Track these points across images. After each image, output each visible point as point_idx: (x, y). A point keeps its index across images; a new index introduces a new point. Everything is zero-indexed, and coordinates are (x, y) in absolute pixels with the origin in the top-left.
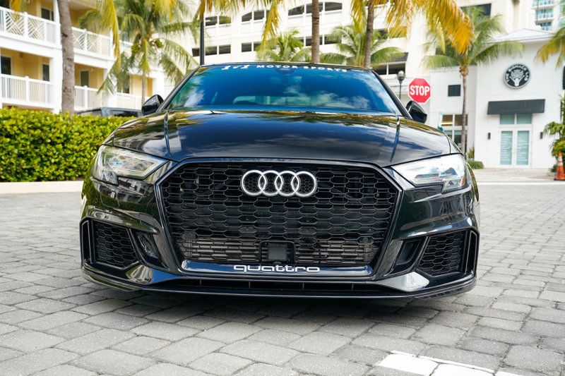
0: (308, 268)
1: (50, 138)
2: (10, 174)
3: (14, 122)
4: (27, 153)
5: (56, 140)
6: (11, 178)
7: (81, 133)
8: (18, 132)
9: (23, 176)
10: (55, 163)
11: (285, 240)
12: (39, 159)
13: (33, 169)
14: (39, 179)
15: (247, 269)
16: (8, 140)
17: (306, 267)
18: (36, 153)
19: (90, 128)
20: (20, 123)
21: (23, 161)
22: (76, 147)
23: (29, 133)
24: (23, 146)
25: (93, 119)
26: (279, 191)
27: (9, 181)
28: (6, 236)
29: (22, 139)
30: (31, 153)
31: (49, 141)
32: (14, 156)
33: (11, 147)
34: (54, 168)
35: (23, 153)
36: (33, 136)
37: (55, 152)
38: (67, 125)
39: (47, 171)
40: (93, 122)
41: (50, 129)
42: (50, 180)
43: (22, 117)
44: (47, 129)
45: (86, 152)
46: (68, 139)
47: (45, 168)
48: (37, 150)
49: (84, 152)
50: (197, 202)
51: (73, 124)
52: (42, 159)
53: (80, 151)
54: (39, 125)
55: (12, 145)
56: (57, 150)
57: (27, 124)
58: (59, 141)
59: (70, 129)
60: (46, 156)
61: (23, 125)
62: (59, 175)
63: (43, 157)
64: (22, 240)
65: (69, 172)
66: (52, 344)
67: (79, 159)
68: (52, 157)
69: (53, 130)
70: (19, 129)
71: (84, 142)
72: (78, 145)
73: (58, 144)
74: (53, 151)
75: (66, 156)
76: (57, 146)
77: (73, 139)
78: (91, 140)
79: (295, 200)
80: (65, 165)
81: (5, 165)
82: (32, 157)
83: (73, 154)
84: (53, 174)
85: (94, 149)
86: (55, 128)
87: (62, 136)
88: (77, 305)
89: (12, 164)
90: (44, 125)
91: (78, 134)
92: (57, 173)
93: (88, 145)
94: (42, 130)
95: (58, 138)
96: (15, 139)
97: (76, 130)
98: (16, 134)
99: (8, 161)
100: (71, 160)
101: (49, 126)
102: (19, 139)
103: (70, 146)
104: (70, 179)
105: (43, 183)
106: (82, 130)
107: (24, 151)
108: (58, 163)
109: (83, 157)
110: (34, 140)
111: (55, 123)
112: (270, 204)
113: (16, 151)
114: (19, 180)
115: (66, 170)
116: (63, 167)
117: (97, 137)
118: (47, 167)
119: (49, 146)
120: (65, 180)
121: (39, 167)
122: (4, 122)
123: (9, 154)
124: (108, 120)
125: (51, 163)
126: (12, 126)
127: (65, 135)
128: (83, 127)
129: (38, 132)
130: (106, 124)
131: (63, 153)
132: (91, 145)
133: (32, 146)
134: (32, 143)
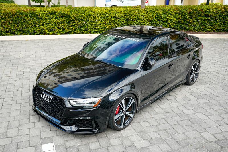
7: (143, 16)
24: (123, 22)
31: (131, 19)
33: (119, 22)
35: (123, 24)
36: (126, 18)
44: (131, 15)
46: (138, 19)
48: (128, 23)
53: (143, 22)
56: (134, 22)
57: (124, 15)
61: (122, 15)
71: (145, 19)
72: (142, 20)
73: (135, 20)
77: (140, 18)
78: (147, 18)
86: (133, 15)
87: (136, 18)
90: (129, 14)
94: (129, 16)
96: (120, 20)
98: (120, 18)
111: (134, 13)
113: (120, 23)
117: (150, 17)
119: (131, 21)
126: (119, 15)
130: (154, 12)
132: (148, 20)
134: (125, 20)
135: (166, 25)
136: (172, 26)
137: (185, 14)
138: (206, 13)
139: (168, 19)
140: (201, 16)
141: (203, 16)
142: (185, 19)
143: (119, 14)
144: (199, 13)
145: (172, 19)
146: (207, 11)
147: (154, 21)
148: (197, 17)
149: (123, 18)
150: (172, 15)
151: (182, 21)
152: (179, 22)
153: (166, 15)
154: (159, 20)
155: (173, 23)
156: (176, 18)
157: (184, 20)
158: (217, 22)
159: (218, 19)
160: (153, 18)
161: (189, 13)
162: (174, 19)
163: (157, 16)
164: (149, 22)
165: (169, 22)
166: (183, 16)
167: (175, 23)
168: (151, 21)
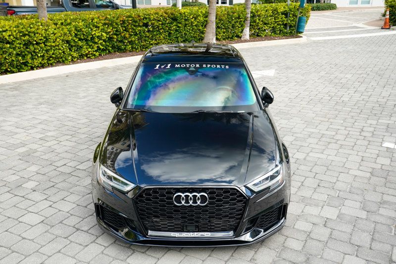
0: (205, 234)
1: (35, 41)
2: (13, 67)
3: (10, 33)
4: (22, 52)
5: (39, 41)
6: (15, 70)
7: (55, 34)
9: (21, 67)
10: (41, 56)
12: (30, 55)
13: (27, 62)
14: (32, 68)
15: (177, 235)
16: (8, 45)
18: (28, 52)
19: (60, 29)
20: (14, 34)
21: (20, 58)
22: (53, 44)
23: (21, 39)
24: (19, 48)
26: (191, 203)
29: (17, 44)
30: (24, 52)
31: (35, 43)
32: (14, 55)
33: (11, 50)
34: (40, 59)
35: (19, 53)
36: (24, 41)
37: (40, 49)
38: (46, 30)
39: (36, 62)
41: (35, 35)
43: (15, 29)
44: (33, 35)
45: (60, 46)
46: (47, 40)
47: (35, 60)
48: (28, 50)
49: (58, 47)
51: (49, 29)
52: (32, 56)
53: (56, 46)
54: (27, 33)
55: (11, 48)
57: (18, 34)
58: (41, 42)
59: (48, 32)
60: (34, 52)
61: (16, 35)
62: (45, 63)
65: (50, 60)
67: (55, 51)
68: (38, 53)
69: (36, 35)
70: (14, 38)
71: (58, 40)
72: (54, 42)
73: (41, 44)
74: (38, 49)
75: (47, 51)
76: (40, 45)
77: (50, 39)
78: (62, 38)
79: (199, 207)
80: (47, 56)
81: (9, 62)
82: (26, 55)
83: (51, 49)
84: (41, 63)
85: (64, 43)
86: (37, 33)
87: (43, 38)
89: (13, 60)
90: (30, 32)
91: (52, 35)
92: (43, 62)
93: (61, 41)
94: (29, 36)
95: (40, 40)
96: (13, 44)
97: (52, 32)
98: (13, 41)
99: (11, 59)
100: (51, 52)
101: (34, 32)
102: (15, 44)
103: (49, 44)
104: (52, 65)
106: (56, 31)
107: (20, 51)
108: (43, 56)
109: (58, 49)
110: (25, 43)
111: (38, 29)
112: (187, 209)
113: (15, 52)
115: (49, 60)
116: (46, 58)
117: (65, 34)
119: (36, 46)
120: (48, 66)
121: (31, 60)
122: (4, 33)
123: (10, 54)
125: (38, 56)
126: (10, 36)
127: (45, 37)
128: (55, 29)
129: (27, 37)
130: (69, 24)
131: (45, 49)
132: (63, 41)
133: (25, 47)
134: (23, 45)
135: (92, 47)
136: (101, 47)
137: (117, 24)
138: (145, 22)
139: (94, 36)
140: (139, 26)
141: (140, 26)
142: (118, 33)
143: (9, 33)
144: (136, 22)
145: (100, 34)
146: (146, 18)
147: (72, 41)
148: (135, 28)
149: (18, 42)
150: (98, 27)
151: (115, 37)
152: (110, 39)
153: (90, 29)
154: (80, 39)
155: (102, 41)
156: (106, 33)
157: (117, 35)
158: (161, 34)
159: (161, 29)
160: (71, 36)
161: (122, 22)
162: (103, 34)
163: (76, 32)
164: (65, 45)
165: (96, 40)
166: (115, 28)
167: (104, 41)
168: (68, 42)
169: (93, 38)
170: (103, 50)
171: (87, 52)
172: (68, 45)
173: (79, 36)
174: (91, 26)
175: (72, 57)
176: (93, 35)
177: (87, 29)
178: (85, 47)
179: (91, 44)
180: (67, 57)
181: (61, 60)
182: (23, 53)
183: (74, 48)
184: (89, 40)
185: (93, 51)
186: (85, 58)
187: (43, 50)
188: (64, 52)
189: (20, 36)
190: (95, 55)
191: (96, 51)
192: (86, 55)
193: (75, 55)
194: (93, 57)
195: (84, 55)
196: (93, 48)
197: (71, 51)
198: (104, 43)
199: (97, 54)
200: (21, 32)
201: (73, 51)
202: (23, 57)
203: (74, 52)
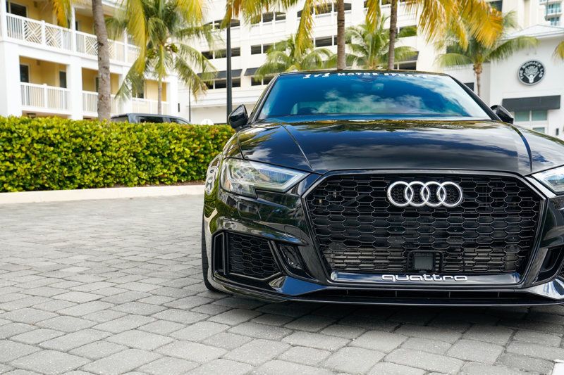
0: (456, 277)
1: (90, 146)
2: (53, 182)
3: (57, 131)
4: (69, 161)
5: (96, 148)
6: (54, 186)
7: (119, 140)
8: (61, 140)
9: (65, 184)
10: (95, 170)
11: (434, 249)
12: (80, 167)
13: (74, 177)
14: (80, 187)
15: (395, 278)
16: (52, 149)
17: (453, 275)
18: (78, 161)
19: (127, 134)
20: (63, 132)
21: (66, 169)
22: (115, 154)
23: (71, 141)
24: (65, 154)
25: (129, 126)
26: (426, 201)
27: (53, 189)
28: (84, 245)
29: (64, 147)
30: (72, 161)
31: (90, 149)
32: (57, 164)
33: (54, 156)
34: (94, 175)
35: (65, 161)
36: (74, 144)
37: (95, 159)
38: (106, 133)
39: (87, 179)
40: (129, 129)
41: (91, 137)
42: (90, 188)
43: (64, 126)
44: (88, 137)
45: (124, 158)
46: (106, 146)
47: (86, 175)
48: (78, 158)
49: (121, 159)
50: (344, 214)
51: (111, 132)
52: (83, 168)
53: (118, 158)
54: (80, 133)
55: (55, 153)
56: (97, 158)
57: (69, 133)
58: (98, 149)
59: (109, 136)
60: (87, 163)
61: (65, 134)
62: (99, 182)
63: (84, 164)
64: (103, 249)
65: (107, 179)
66: (219, 355)
67: (117, 166)
68: (92, 165)
69: (93, 138)
71: (122, 149)
72: (116, 152)
73: (98, 151)
74: (93, 158)
75: (105, 163)
76: (97, 153)
77: (111, 146)
78: (128, 147)
79: (443, 210)
80: (104, 172)
81: (49, 174)
82: (74, 165)
83: (112, 161)
84: (93, 182)
85: (131, 156)
86: (95, 136)
87: (101, 143)
88: (210, 316)
89: (55, 172)
90: (84, 133)
91: (115, 141)
92: (97, 180)
93: (126, 152)
94: (83, 138)
95: (98, 145)
96: (58, 148)
97: (115, 137)
98: (59, 142)
99: (52, 169)
100: (110, 166)
101: (89, 134)
102: (61, 147)
103: (109, 153)
104: (108, 186)
105: (84, 190)
106: (120, 137)
107: (66, 159)
108: (98, 171)
109: (121, 164)
110: (76, 148)
111: (95, 130)
112: (417, 215)
113: (59, 159)
114: (61, 188)
115: (105, 177)
116: (103, 174)
117: (133, 143)
118: (88, 174)
119: (89, 154)
120: (104, 187)
121: (80, 174)
122: (48, 131)
123: (52, 162)
124: (143, 127)
125: (91, 171)
126: (56, 134)
127: (104, 143)
128: (120, 134)
129: (79, 140)
130: (141, 131)
131: (102, 160)
132: (129, 151)
133: (74, 154)
134: (74, 151)
135: (168, 167)
136: (181, 169)
137: (206, 138)
139: (173, 151)
142: (207, 152)
143: (55, 131)
145: (182, 150)
147: (141, 154)
149: (66, 144)
150: (180, 140)
151: (202, 156)
152: (195, 158)
153: (168, 142)
154: (152, 154)
155: (184, 160)
156: (190, 148)
157: (206, 155)
160: (142, 146)
161: (213, 137)
162: (186, 149)
163: (148, 142)
164: (132, 158)
165: (176, 158)
166: (203, 144)
167: (187, 161)
168: (135, 155)
169: (170, 155)
170: (184, 175)
171: (161, 174)
172: (135, 159)
173: (152, 149)
174: (170, 137)
175: (140, 178)
176: (171, 150)
177: (164, 140)
178: (159, 166)
179: (167, 162)
180: (132, 177)
181: (123, 180)
182: (71, 163)
183: (143, 165)
184: (166, 157)
185: (171, 174)
186: (158, 183)
187: (99, 161)
188: (128, 169)
189: (70, 136)
190: (171, 180)
191: (174, 174)
192: (160, 178)
193: (144, 175)
194: (169, 182)
195: (156, 178)
196: (169, 170)
197: (139, 169)
198: (186, 164)
199: (175, 178)
200: (72, 131)
201: (141, 169)
202: (70, 168)
203: (142, 171)
